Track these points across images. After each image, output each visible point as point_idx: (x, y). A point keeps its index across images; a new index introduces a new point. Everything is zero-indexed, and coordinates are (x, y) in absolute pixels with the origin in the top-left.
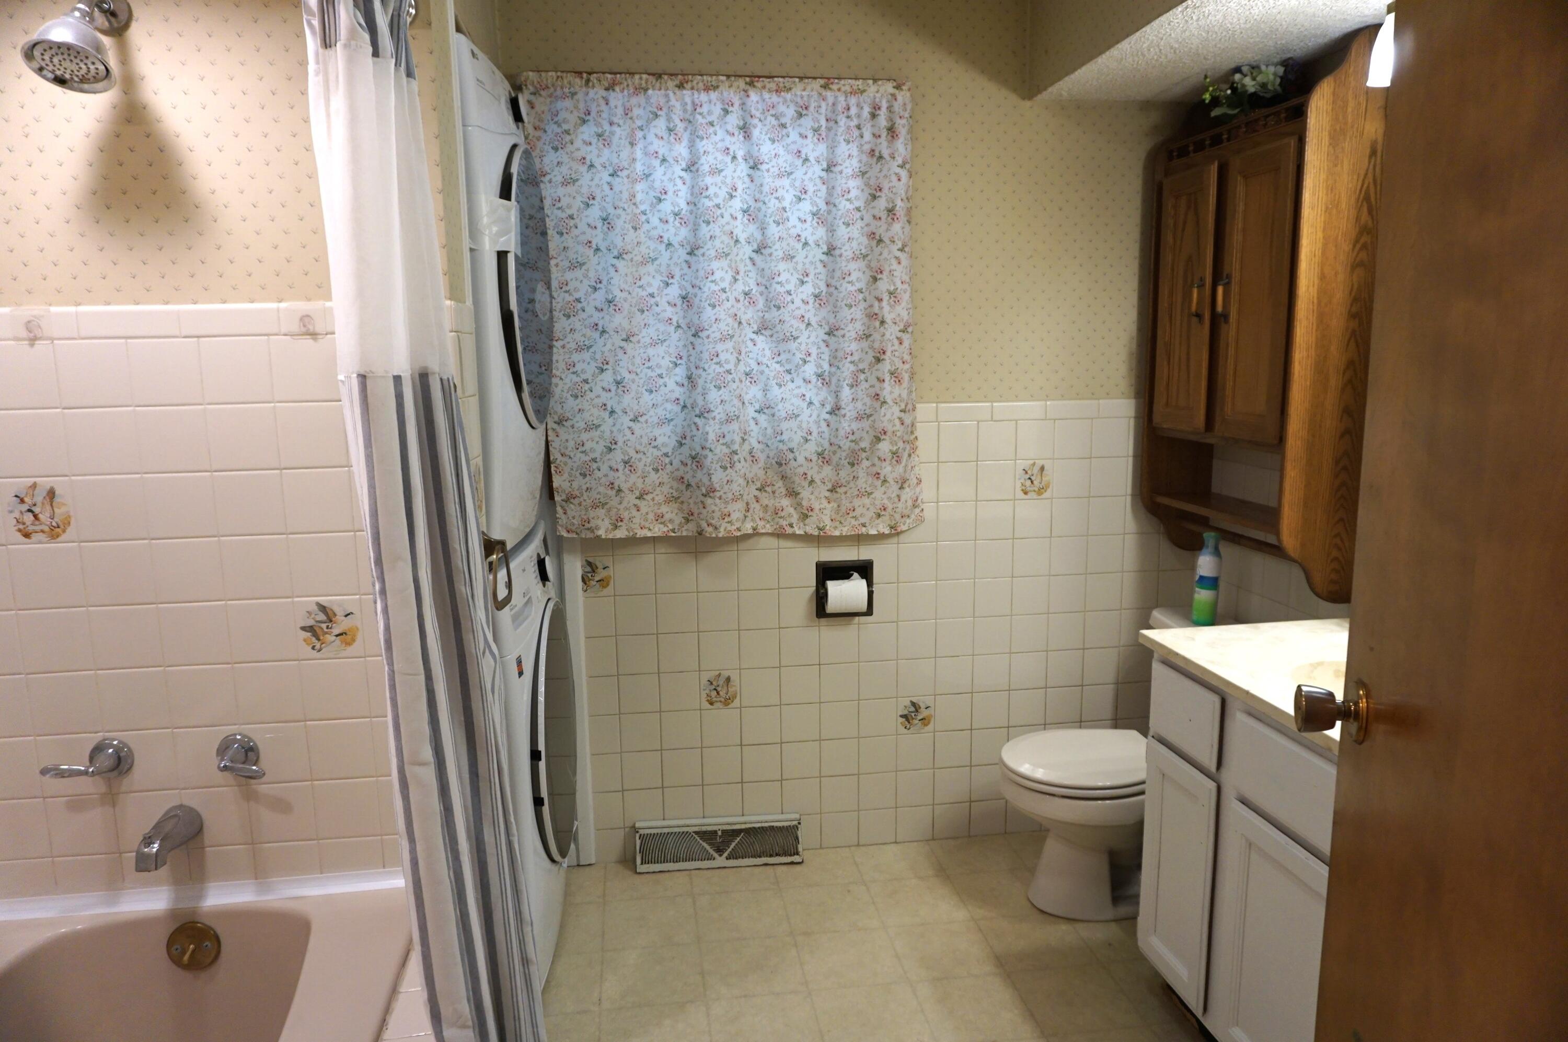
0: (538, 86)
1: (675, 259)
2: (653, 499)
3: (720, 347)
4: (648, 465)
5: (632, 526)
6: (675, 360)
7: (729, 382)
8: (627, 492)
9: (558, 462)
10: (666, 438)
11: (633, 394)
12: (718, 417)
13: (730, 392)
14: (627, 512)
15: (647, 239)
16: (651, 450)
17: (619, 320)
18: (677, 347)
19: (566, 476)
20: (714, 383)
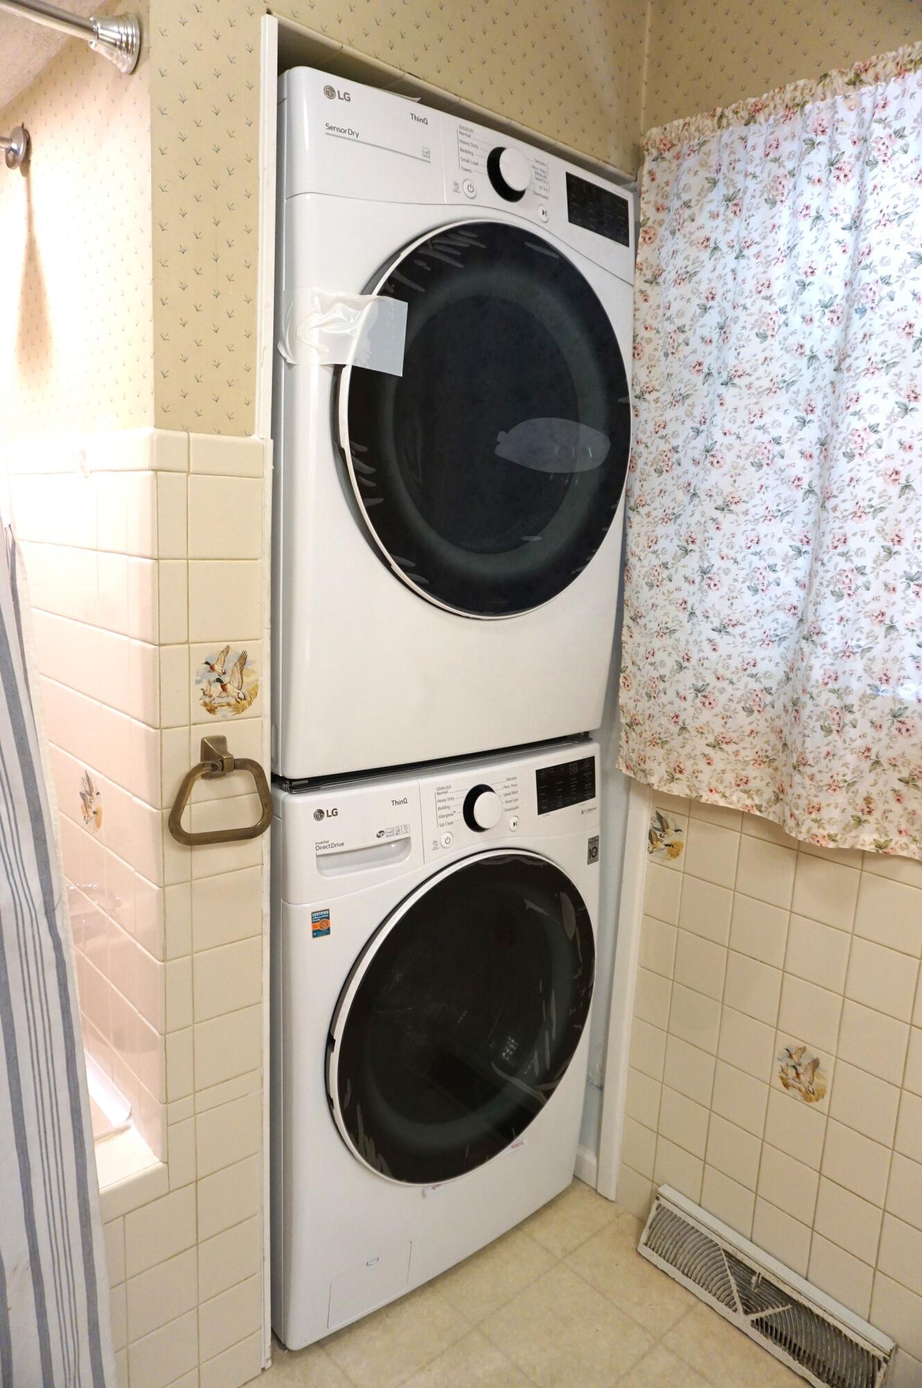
0: (662, 146)
1: (819, 382)
2: (736, 753)
3: (851, 527)
4: (736, 700)
5: (697, 784)
6: (799, 544)
7: (857, 588)
8: (694, 733)
9: (627, 672)
10: (773, 664)
11: (724, 590)
12: (831, 645)
13: (858, 605)
14: (692, 761)
15: (783, 352)
16: (745, 679)
17: (716, 479)
18: (805, 524)
19: (633, 692)
20: (831, 588)
